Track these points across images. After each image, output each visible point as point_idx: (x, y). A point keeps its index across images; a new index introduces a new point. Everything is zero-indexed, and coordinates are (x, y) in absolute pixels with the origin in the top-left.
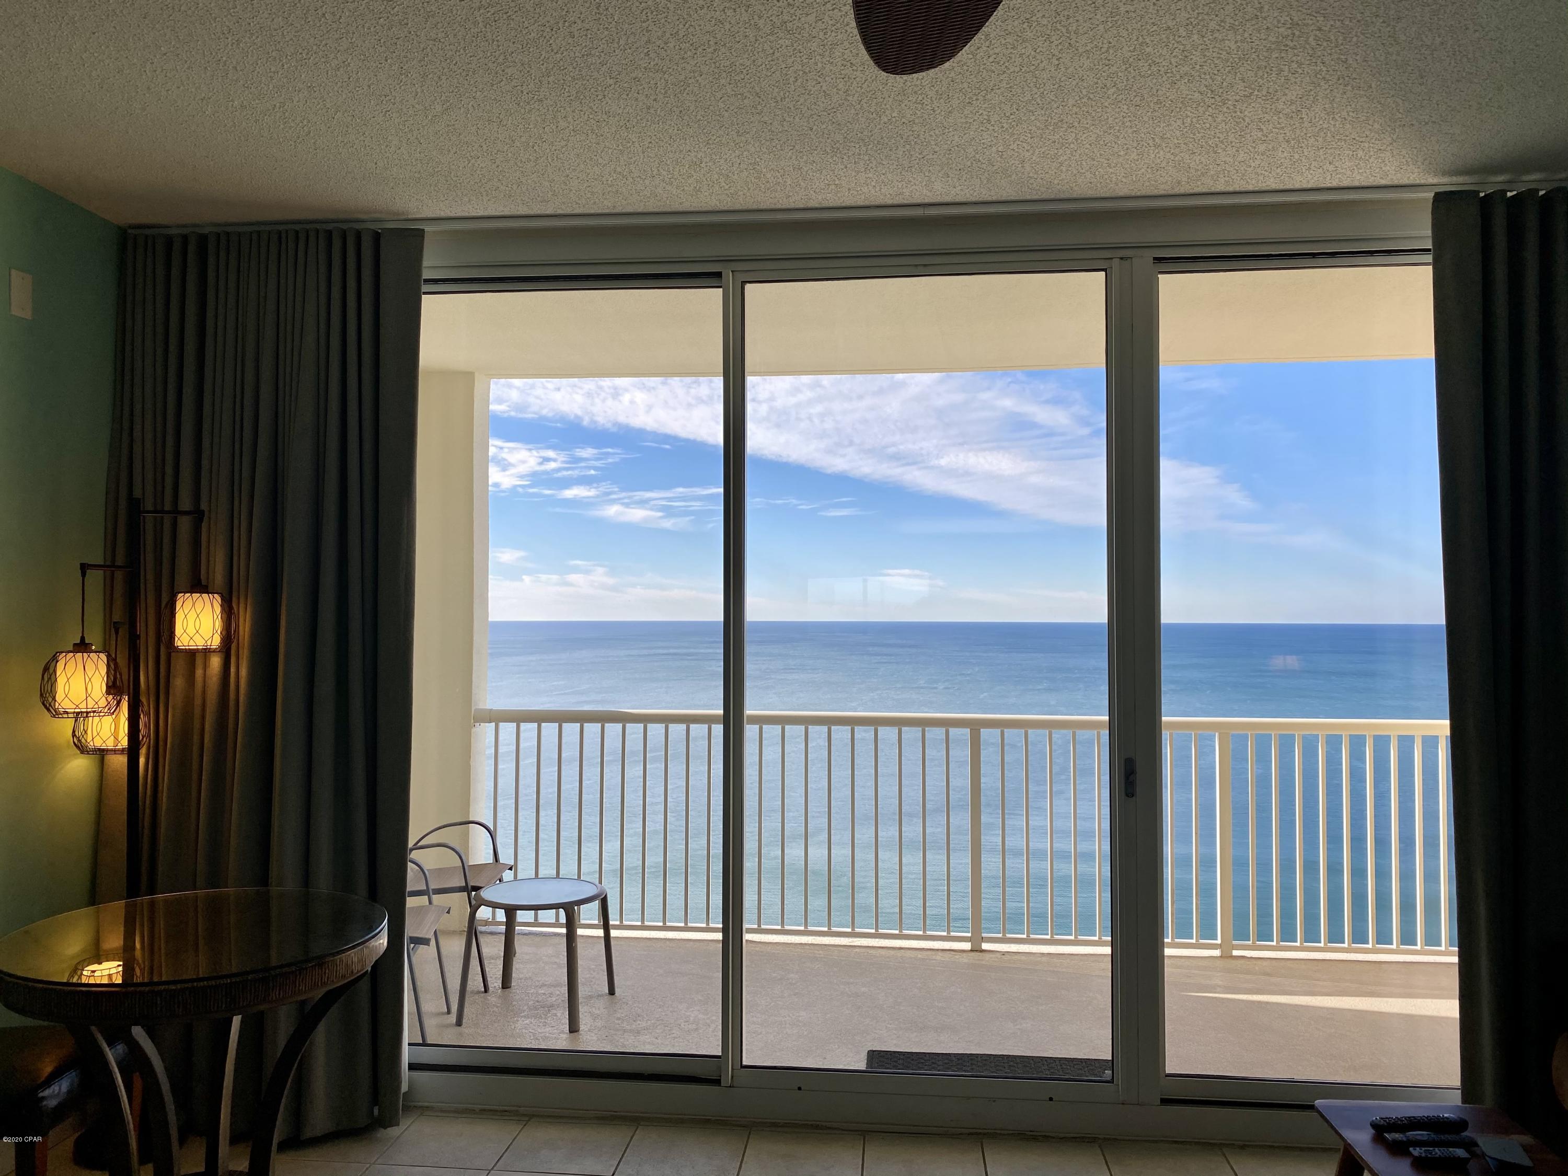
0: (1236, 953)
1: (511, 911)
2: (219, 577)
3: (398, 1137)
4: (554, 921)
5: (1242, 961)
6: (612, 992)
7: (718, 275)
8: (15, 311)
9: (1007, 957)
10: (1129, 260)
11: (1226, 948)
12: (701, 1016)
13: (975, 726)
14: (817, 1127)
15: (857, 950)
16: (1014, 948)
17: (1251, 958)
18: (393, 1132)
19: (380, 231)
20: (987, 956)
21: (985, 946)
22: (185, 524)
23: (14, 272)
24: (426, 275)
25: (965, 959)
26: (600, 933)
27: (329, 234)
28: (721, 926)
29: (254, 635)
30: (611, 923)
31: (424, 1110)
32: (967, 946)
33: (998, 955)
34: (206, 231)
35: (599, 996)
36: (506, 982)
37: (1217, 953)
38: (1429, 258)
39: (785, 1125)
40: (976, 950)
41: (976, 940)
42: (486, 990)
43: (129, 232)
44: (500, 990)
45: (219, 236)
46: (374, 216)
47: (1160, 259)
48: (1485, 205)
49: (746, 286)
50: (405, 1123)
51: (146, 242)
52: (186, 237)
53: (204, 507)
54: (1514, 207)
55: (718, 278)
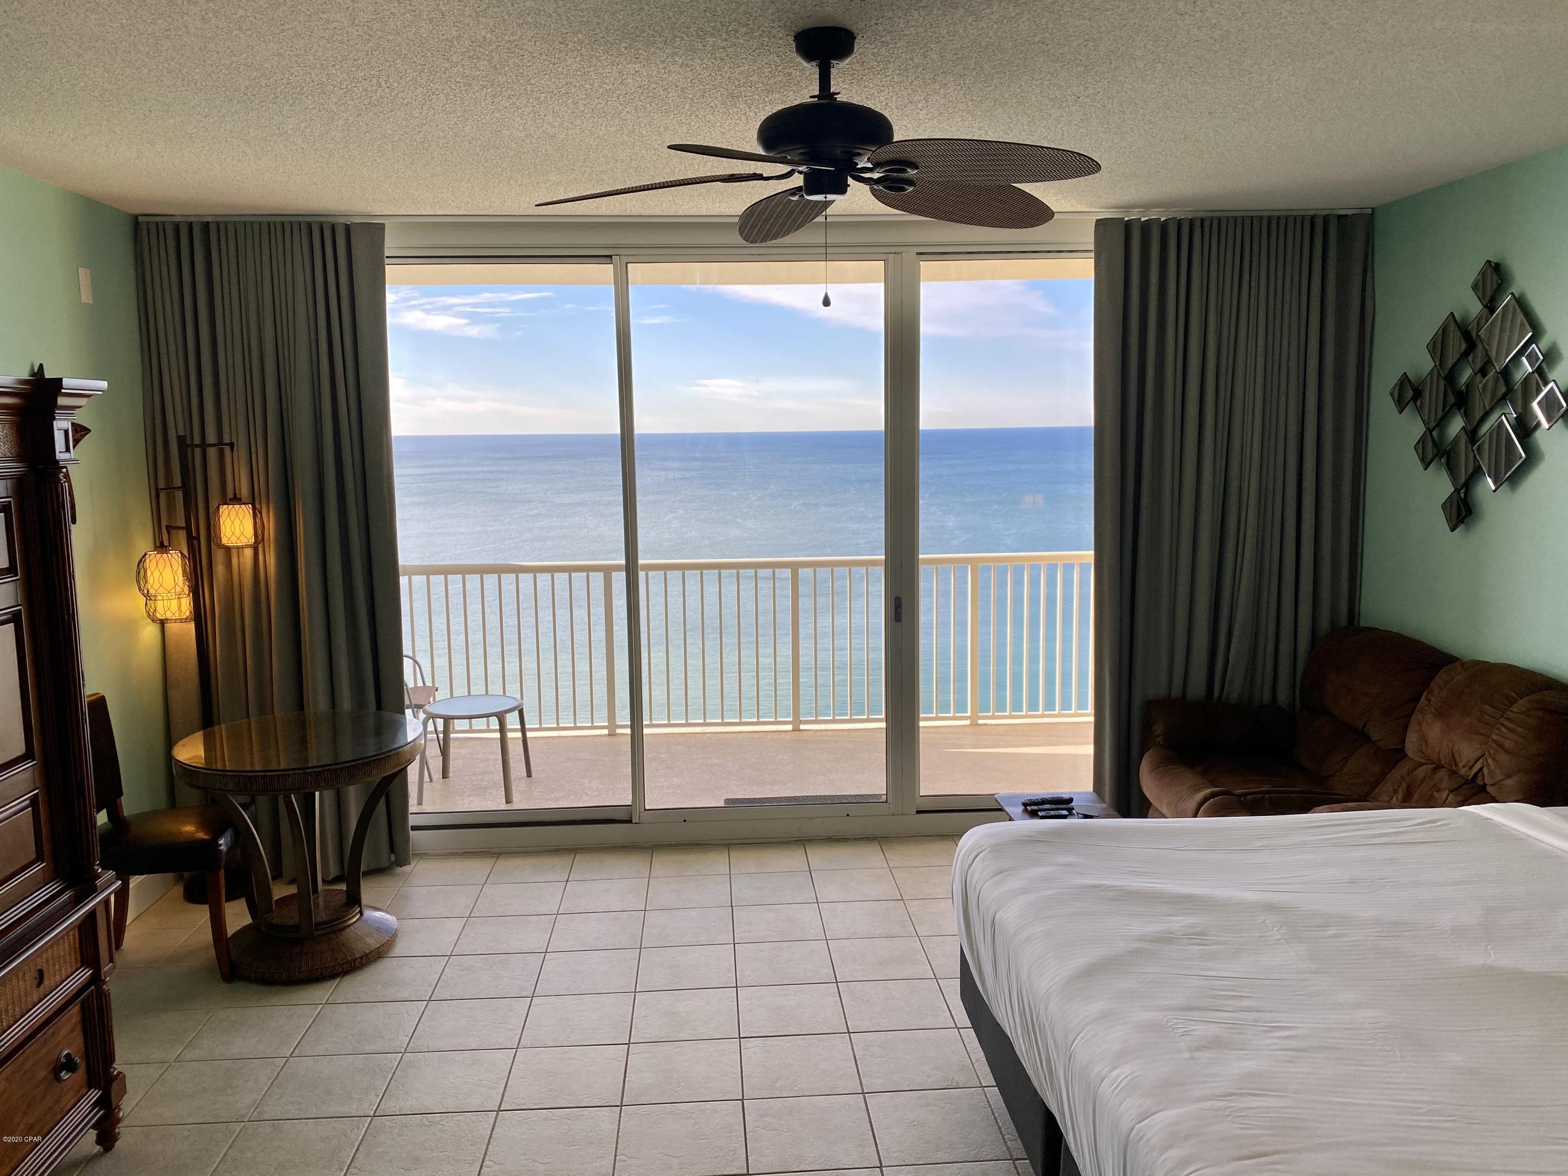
0: (980, 722)
1: (447, 720)
2: (244, 491)
4: (485, 728)
5: (984, 727)
6: (529, 775)
7: (611, 256)
8: (83, 299)
9: (818, 734)
10: (900, 255)
11: (974, 718)
12: (600, 786)
13: (795, 567)
14: (697, 844)
15: (708, 735)
16: (823, 727)
17: (991, 725)
18: (406, 869)
19: (348, 223)
20: (804, 734)
21: (802, 727)
22: (212, 453)
23: (80, 269)
24: (387, 254)
25: (788, 736)
27: (310, 226)
28: (629, 723)
29: (278, 532)
30: (527, 726)
31: (422, 856)
32: (789, 727)
33: (813, 733)
34: (208, 219)
35: (519, 779)
36: (445, 775)
37: (968, 722)
39: (676, 845)
40: (796, 729)
41: (796, 722)
42: (431, 781)
43: (140, 219)
44: (441, 780)
45: (218, 223)
46: (346, 213)
47: (921, 254)
48: (1128, 225)
49: (629, 265)
50: (413, 864)
51: (158, 229)
52: (190, 225)
53: (227, 441)
54: (1146, 227)
55: (609, 259)
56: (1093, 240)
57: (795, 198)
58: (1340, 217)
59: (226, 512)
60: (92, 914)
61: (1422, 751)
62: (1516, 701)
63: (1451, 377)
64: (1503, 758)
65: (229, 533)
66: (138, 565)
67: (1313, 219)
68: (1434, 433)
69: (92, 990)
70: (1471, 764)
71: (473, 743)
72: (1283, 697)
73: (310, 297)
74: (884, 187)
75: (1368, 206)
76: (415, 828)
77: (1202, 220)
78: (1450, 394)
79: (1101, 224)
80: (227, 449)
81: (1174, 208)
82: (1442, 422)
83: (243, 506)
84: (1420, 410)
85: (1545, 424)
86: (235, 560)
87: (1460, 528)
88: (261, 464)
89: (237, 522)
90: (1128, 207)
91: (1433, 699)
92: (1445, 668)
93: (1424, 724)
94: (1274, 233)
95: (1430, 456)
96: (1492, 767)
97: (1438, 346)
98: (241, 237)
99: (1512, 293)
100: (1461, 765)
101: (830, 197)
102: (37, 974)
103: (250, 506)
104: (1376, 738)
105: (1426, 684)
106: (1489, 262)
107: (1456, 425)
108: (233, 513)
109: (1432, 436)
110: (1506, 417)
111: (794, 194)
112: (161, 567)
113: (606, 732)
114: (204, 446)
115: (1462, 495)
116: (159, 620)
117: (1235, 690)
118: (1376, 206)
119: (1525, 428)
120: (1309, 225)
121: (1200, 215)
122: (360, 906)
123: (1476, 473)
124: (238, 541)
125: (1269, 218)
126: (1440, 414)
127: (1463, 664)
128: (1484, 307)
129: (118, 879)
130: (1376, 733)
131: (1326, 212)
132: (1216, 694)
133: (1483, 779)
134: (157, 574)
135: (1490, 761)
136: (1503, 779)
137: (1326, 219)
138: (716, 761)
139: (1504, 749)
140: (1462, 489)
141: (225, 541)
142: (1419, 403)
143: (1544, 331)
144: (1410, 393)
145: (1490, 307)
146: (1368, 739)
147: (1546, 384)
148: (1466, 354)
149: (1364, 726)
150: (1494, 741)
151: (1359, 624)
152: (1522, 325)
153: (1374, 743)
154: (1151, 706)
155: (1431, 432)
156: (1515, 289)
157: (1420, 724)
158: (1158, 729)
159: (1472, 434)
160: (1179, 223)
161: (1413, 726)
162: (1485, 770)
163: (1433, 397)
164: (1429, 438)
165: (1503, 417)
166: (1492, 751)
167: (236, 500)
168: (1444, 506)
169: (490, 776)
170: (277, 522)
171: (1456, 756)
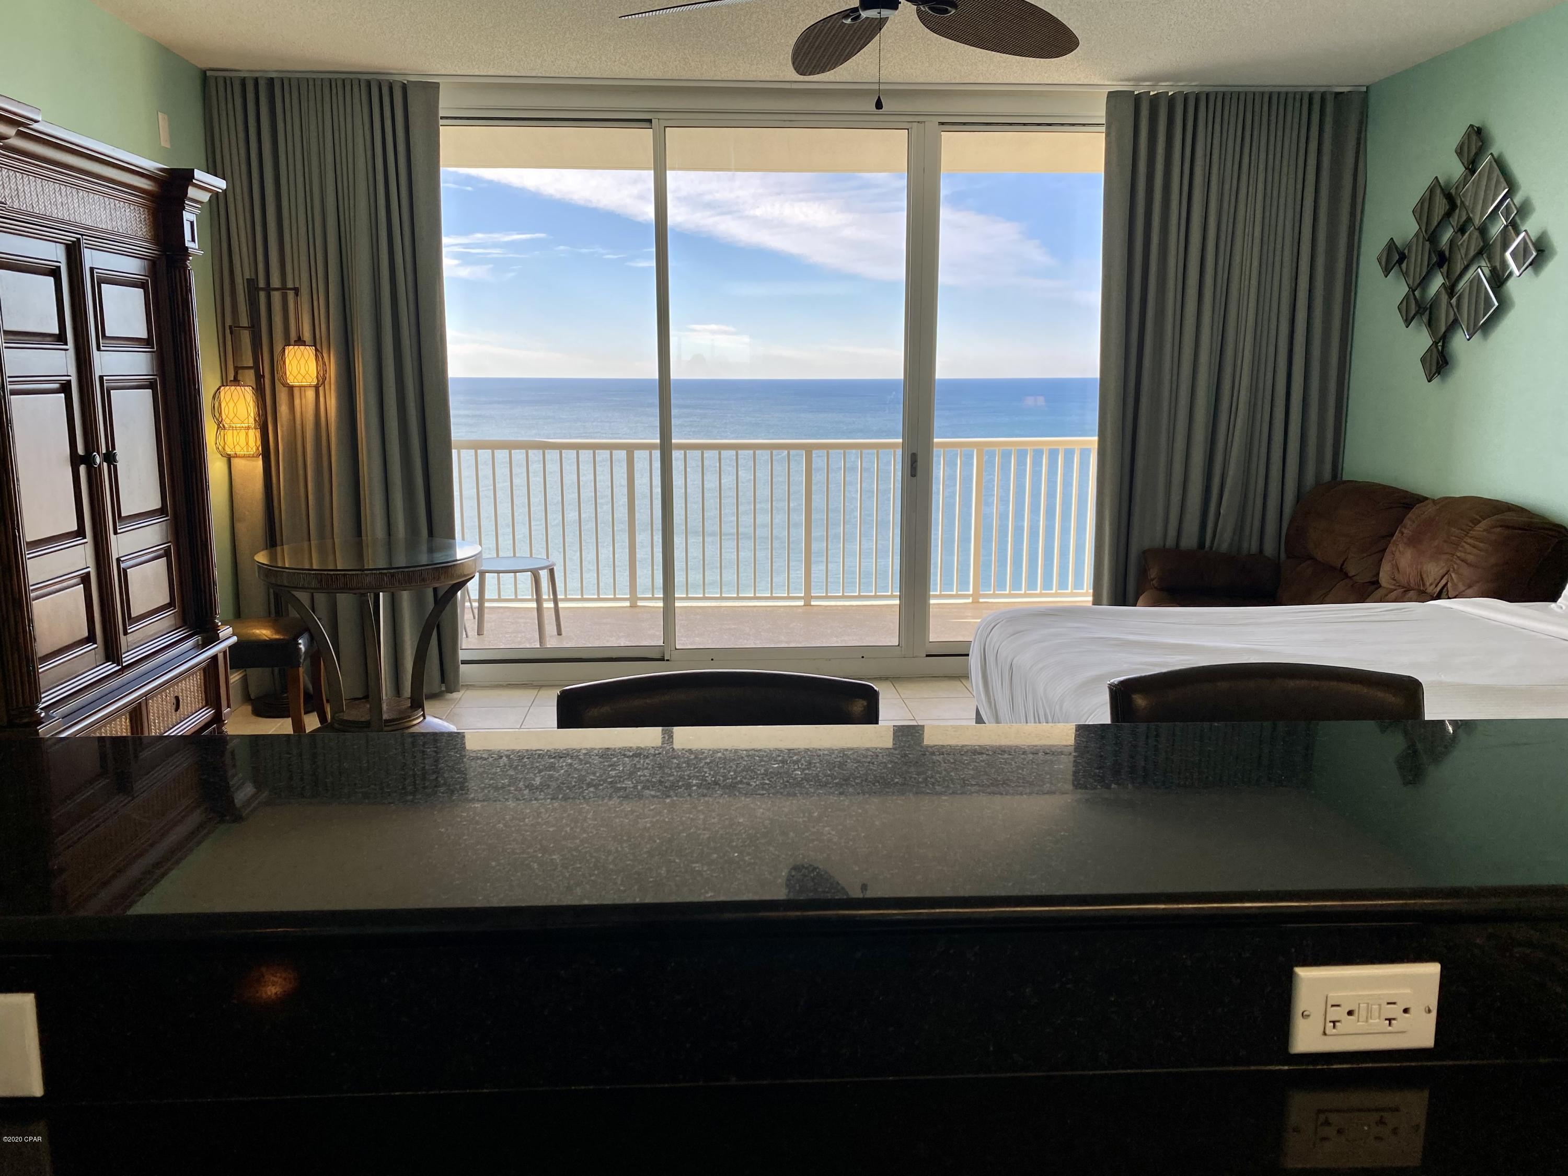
0: (981, 600)
2: (307, 335)
3: (460, 699)
5: (985, 605)
6: (559, 633)
7: (650, 121)
8: (163, 144)
9: (828, 609)
10: (923, 124)
11: (976, 596)
15: (724, 609)
16: (833, 603)
17: (992, 602)
18: (455, 695)
19: (406, 82)
20: (815, 608)
21: (813, 602)
22: (276, 296)
23: (159, 113)
24: (441, 115)
25: (800, 610)
26: (534, 605)
27: (369, 83)
29: (338, 376)
31: (469, 687)
32: (801, 603)
33: (823, 608)
34: (274, 75)
37: (970, 601)
38: (1103, 129)
40: (807, 604)
41: (808, 597)
42: (467, 637)
43: (208, 73)
44: (477, 636)
45: (282, 80)
46: (403, 71)
47: (943, 124)
48: (1138, 99)
49: (667, 129)
50: (462, 692)
51: (225, 82)
52: (256, 80)
53: (290, 285)
54: (1155, 101)
55: (648, 123)
56: (1104, 114)
57: (849, 21)
58: (1338, 94)
59: (292, 353)
60: (214, 658)
61: (1394, 579)
62: (1480, 522)
63: (1433, 238)
64: (1466, 571)
65: (295, 372)
66: (214, 397)
67: (1311, 95)
68: (1416, 293)
69: (214, 728)
70: (1437, 581)
71: (502, 610)
72: (1269, 548)
73: (369, 153)
74: (930, 8)
75: (1364, 84)
76: (464, 662)
77: (1207, 95)
78: (1433, 255)
79: (1113, 96)
80: (291, 294)
81: (1181, 81)
82: (1424, 282)
83: (307, 347)
84: (1405, 275)
85: (1517, 273)
86: (297, 402)
87: (1436, 381)
88: (323, 311)
89: (303, 362)
90: (1138, 80)
91: (1406, 531)
92: (1417, 505)
93: (1397, 553)
94: (1274, 107)
95: (1413, 312)
96: (1455, 580)
97: (1423, 210)
98: (304, 91)
99: (1491, 154)
100: (1428, 584)
101: (885, 13)
102: (174, 701)
103: (314, 348)
104: (1353, 574)
105: (1400, 521)
106: (1471, 126)
107: (1437, 282)
108: (299, 354)
109: (1414, 294)
110: (1481, 271)
111: (846, 17)
112: (235, 397)
113: (627, 604)
114: (268, 289)
115: (1440, 348)
116: (228, 455)
117: (1224, 542)
118: (1370, 83)
119: (1499, 279)
120: (1307, 100)
121: (1207, 89)
122: (423, 710)
123: (1454, 325)
124: (304, 380)
125: (1271, 94)
126: (1424, 274)
127: (1433, 501)
128: (1466, 169)
129: (234, 634)
130: (1352, 570)
131: (1323, 89)
132: (1208, 544)
133: (1448, 593)
134: (231, 405)
135: (1453, 575)
136: (1466, 590)
137: (1323, 96)
138: (733, 627)
139: (1467, 564)
140: (1440, 342)
141: (291, 381)
142: (1404, 266)
143: (1518, 188)
144: (1396, 257)
145: (1471, 168)
146: (1346, 576)
147: (1518, 234)
148: (1448, 214)
149: (1342, 565)
150: (1458, 557)
151: (1342, 477)
152: (1498, 182)
153: (1350, 578)
154: (1145, 554)
155: (1413, 291)
156: (1495, 150)
157: (1394, 554)
158: (1153, 573)
159: (1450, 290)
160: (1186, 97)
161: (1387, 557)
162: (1449, 585)
163: (1418, 260)
164: (1412, 297)
165: (1479, 269)
166: (1455, 566)
167: (300, 342)
168: (1423, 360)
169: (523, 634)
170: (338, 365)
171: (1424, 576)
